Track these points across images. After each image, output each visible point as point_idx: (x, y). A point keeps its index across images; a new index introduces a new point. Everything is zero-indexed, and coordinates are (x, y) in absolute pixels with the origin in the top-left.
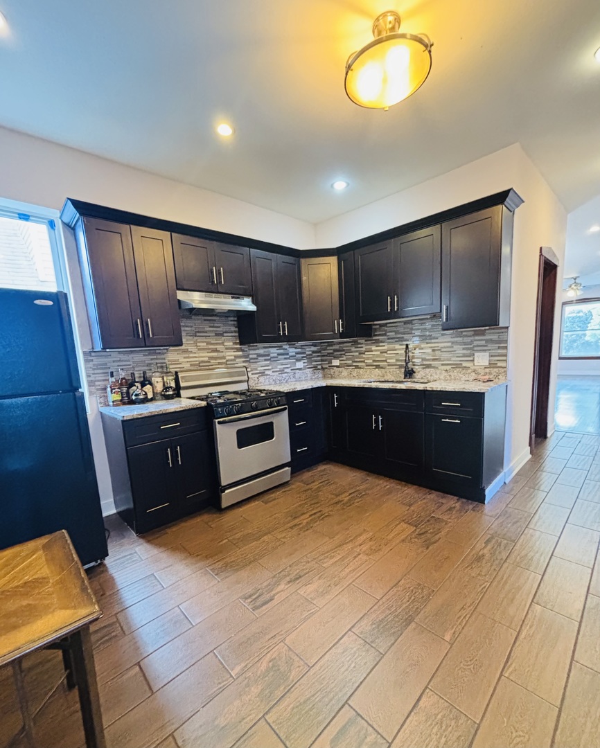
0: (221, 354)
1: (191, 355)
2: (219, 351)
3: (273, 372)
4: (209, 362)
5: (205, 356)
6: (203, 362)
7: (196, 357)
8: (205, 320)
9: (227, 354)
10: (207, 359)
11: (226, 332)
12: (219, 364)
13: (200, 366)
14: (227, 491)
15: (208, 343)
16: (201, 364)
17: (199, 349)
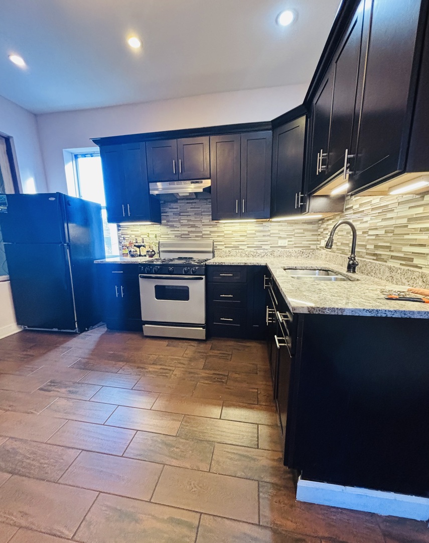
0: (198, 229)
1: (176, 229)
2: (197, 227)
3: (248, 247)
4: (189, 235)
5: (185, 230)
6: (184, 234)
7: (179, 231)
8: (187, 203)
9: (204, 229)
10: (187, 232)
11: (204, 212)
12: (196, 236)
13: (181, 238)
14: (146, 325)
15: (189, 220)
16: (182, 236)
17: (181, 225)
